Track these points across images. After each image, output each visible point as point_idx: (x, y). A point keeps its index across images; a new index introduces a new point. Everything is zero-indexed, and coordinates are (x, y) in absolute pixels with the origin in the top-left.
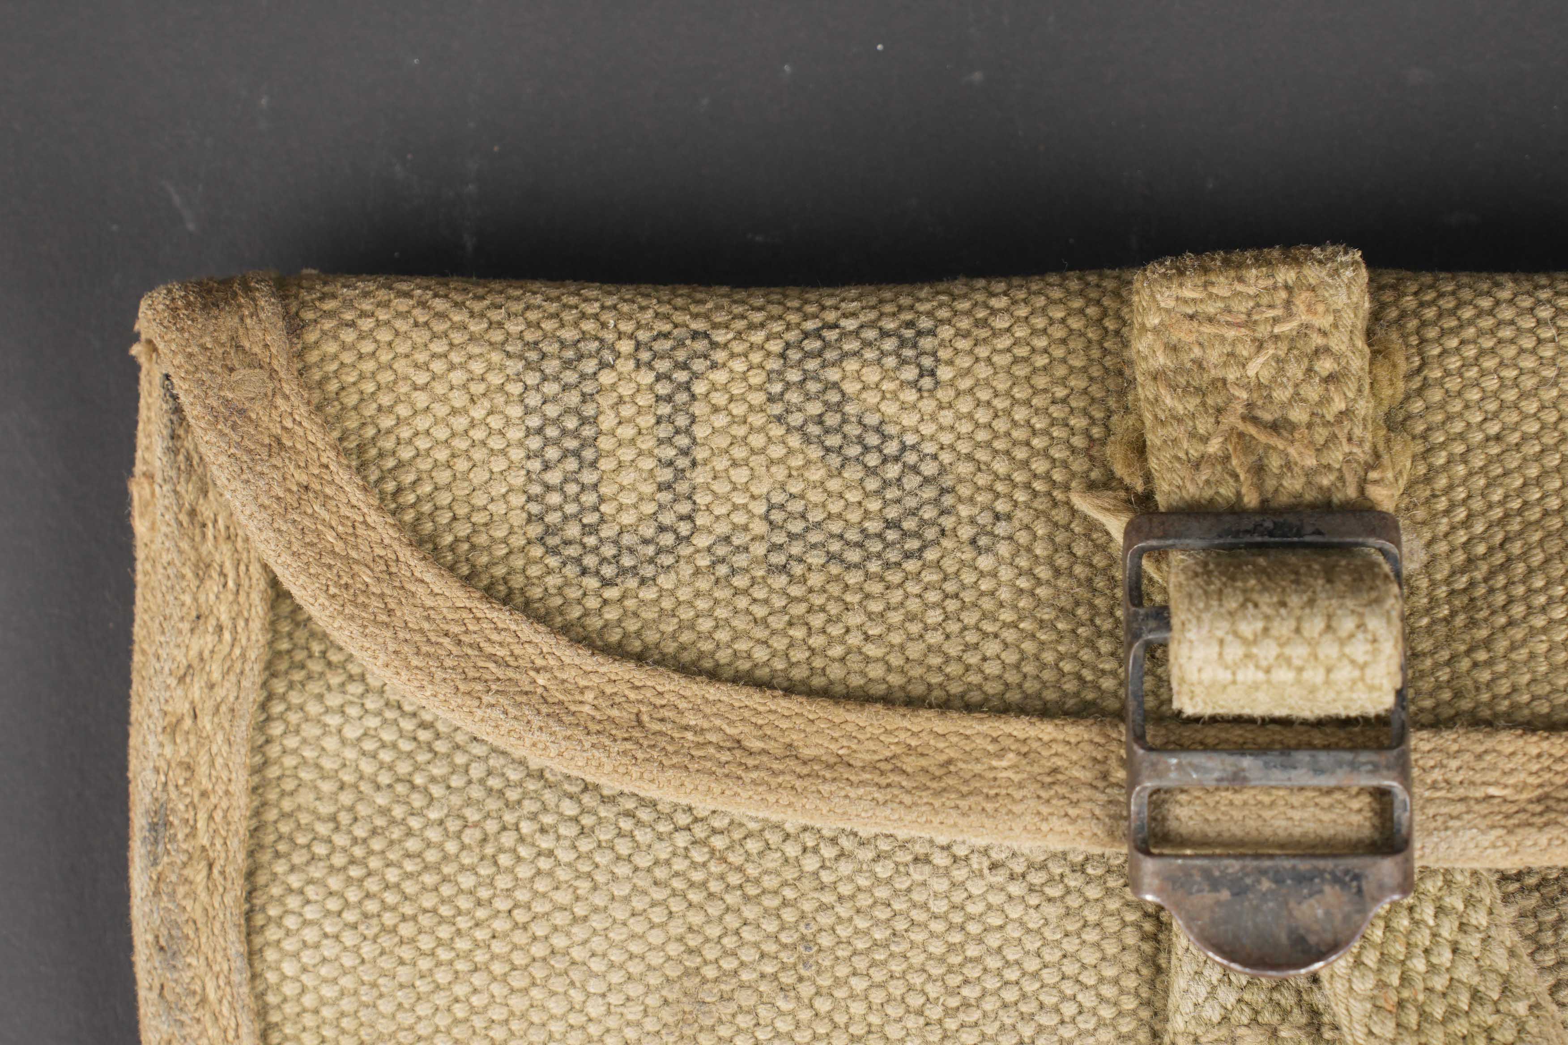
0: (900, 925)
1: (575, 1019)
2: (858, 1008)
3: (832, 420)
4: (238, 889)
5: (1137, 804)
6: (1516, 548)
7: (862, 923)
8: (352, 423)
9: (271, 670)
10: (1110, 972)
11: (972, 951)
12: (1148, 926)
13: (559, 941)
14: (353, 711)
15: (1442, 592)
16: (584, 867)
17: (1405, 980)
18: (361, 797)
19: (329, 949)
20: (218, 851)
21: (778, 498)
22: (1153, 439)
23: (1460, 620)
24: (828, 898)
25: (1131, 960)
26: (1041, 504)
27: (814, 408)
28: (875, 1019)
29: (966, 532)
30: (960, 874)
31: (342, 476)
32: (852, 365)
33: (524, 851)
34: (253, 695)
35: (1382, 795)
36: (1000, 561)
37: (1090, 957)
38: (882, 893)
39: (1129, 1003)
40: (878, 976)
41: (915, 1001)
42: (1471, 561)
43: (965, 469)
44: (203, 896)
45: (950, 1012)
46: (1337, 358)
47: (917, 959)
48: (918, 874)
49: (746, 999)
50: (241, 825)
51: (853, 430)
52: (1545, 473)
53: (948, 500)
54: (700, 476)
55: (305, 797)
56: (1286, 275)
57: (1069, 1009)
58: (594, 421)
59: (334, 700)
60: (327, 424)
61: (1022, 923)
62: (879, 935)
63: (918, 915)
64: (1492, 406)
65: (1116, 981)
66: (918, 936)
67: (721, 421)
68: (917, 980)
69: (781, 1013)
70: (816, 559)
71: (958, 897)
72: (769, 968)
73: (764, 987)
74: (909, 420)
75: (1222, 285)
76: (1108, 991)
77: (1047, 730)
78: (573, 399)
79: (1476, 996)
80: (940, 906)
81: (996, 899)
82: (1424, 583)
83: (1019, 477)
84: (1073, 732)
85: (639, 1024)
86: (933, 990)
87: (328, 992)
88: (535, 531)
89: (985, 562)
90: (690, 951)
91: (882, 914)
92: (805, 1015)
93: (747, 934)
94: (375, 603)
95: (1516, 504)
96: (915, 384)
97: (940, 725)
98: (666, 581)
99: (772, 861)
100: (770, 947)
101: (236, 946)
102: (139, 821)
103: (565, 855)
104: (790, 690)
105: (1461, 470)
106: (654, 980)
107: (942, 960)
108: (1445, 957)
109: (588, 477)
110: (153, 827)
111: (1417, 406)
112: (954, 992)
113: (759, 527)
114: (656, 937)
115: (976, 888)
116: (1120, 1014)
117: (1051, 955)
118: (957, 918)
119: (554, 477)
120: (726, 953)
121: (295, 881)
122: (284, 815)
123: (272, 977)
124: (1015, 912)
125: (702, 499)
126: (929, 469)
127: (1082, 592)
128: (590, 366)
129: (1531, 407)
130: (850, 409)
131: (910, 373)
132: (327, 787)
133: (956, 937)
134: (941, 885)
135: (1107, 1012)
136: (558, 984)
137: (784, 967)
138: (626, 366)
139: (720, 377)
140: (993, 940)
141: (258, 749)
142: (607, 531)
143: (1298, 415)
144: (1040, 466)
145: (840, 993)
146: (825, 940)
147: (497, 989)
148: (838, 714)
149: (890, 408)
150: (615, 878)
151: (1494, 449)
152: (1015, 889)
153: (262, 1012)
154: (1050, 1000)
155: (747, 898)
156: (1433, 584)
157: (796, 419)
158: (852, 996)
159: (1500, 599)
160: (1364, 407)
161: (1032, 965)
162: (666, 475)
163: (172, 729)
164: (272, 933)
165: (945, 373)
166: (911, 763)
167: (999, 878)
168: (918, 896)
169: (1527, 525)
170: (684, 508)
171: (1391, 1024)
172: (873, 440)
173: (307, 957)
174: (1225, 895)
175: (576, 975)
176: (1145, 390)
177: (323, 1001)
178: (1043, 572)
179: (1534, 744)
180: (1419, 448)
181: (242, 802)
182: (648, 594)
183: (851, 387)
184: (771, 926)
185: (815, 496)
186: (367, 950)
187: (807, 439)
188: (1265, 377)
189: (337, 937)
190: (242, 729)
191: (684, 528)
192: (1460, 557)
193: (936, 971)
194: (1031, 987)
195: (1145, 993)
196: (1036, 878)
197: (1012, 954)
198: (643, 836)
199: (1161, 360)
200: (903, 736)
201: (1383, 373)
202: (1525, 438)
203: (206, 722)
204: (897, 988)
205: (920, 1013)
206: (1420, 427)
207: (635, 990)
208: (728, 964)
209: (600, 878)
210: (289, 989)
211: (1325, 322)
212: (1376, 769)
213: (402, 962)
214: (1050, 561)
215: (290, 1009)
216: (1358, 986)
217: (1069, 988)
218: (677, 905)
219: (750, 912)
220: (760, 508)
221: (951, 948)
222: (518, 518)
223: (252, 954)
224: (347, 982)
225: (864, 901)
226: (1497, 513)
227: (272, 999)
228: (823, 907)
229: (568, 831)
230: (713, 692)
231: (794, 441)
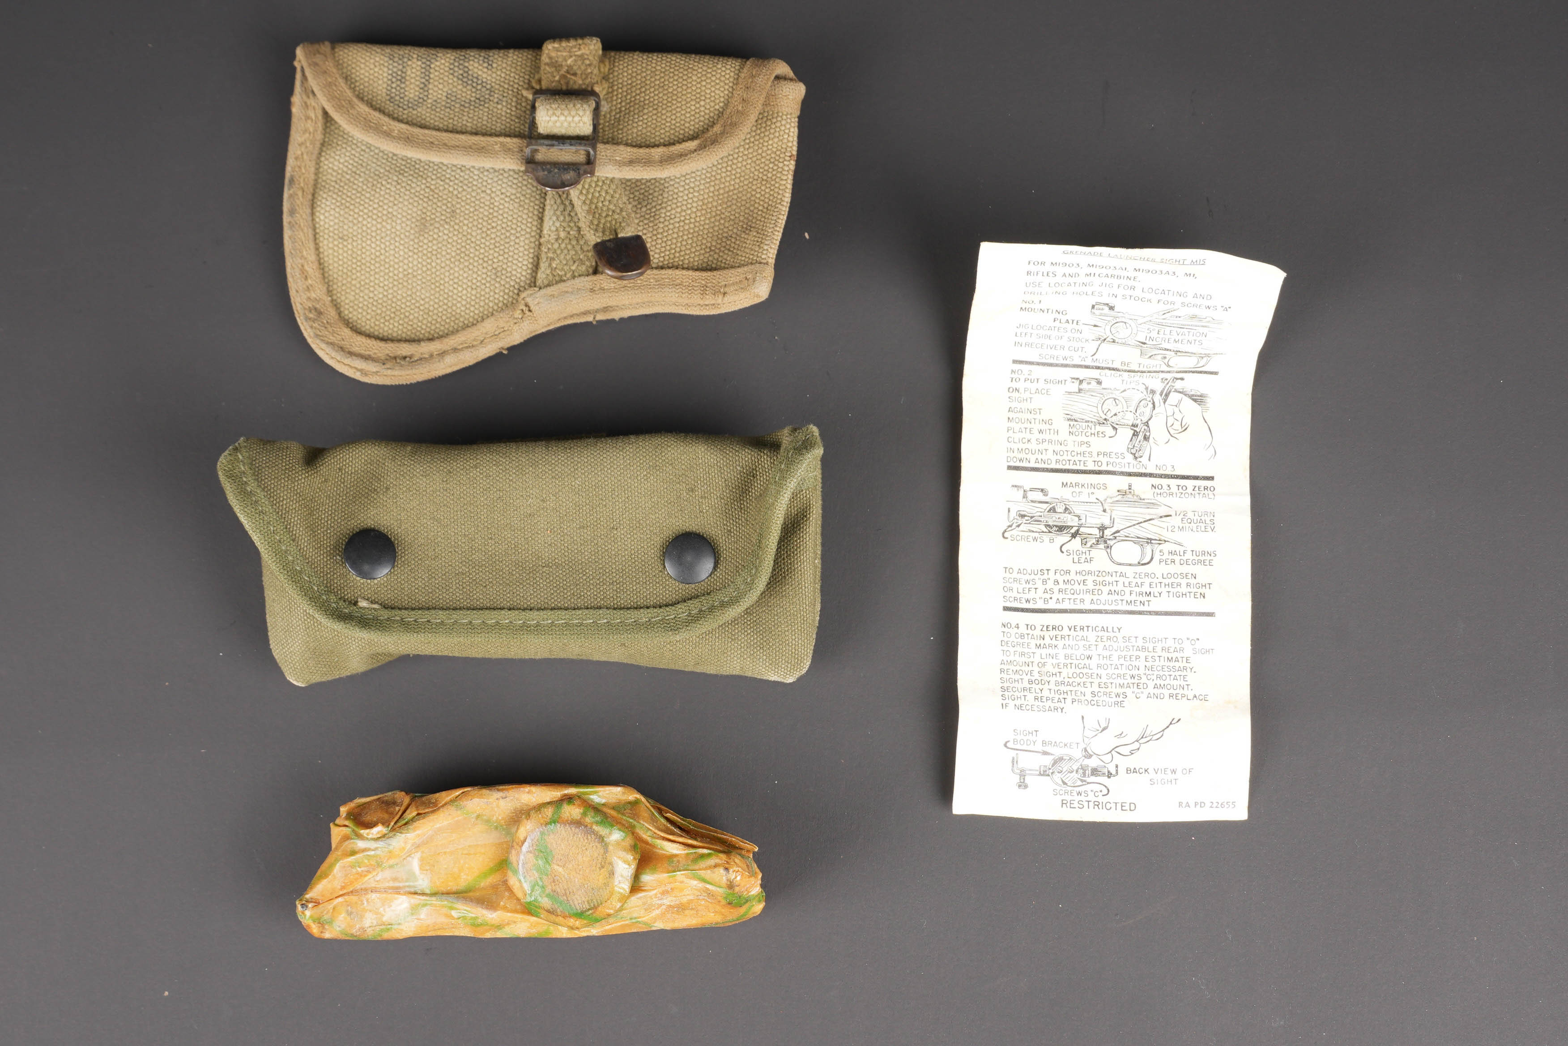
0: (477, 208)
1: (393, 230)
2: (465, 228)
3: (465, 75)
4: (310, 197)
5: (528, 151)
6: (632, 109)
7: (467, 207)
8: (345, 71)
9: (323, 145)
10: (529, 220)
11: (495, 214)
12: (541, 210)
13: (390, 210)
14: (342, 156)
15: (613, 118)
16: (398, 192)
17: (596, 207)
18: (343, 176)
19: (332, 212)
20: (306, 189)
21: (449, 92)
22: (543, 78)
23: (616, 124)
24: (459, 201)
25: (536, 218)
26: (515, 94)
27: (461, 72)
28: (469, 231)
29: (496, 100)
30: (493, 195)
31: (340, 80)
32: (471, 63)
33: (383, 188)
34: (316, 152)
35: (588, 154)
36: (503, 106)
37: (525, 216)
38: (473, 199)
39: (534, 228)
40: (471, 220)
41: (480, 226)
42: (621, 112)
43: (497, 87)
44: (301, 199)
45: (488, 229)
46: (590, 60)
47: (481, 216)
48: (483, 195)
49: (437, 225)
50: (312, 182)
51: (470, 77)
52: (641, 92)
53: (492, 94)
54: (431, 86)
55: (329, 176)
56: (580, 41)
57: (519, 229)
58: (405, 73)
59: (338, 153)
60: (338, 69)
61: (508, 208)
62: (472, 210)
63: (482, 205)
64: (629, 77)
65: (531, 223)
66: (481, 210)
67: (437, 74)
68: (480, 221)
69: (446, 229)
70: (457, 106)
71: (492, 201)
72: (443, 218)
73: (441, 222)
74: (484, 76)
75: (564, 44)
76: (529, 225)
77: (508, 140)
78: (400, 67)
79: (613, 211)
80: (488, 203)
81: (502, 202)
82: (608, 116)
83: (510, 88)
84: (515, 140)
85: (409, 231)
86: (484, 224)
87: (332, 223)
88: (388, 98)
89: (499, 106)
90: (423, 213)
91: (473, 205)
92: (451, 229)
93: (438, 209)
94: (345, 109)
95: (633, 99)
96: (487, 68)
97: (482, 138)
98: (419, 110)
99: (446, 192)
100: (444, 213)
101: (309, 211)
102: (287, 181)
103: (393, 189)
104: (447, 131)
105: (620, 91)
106: (414, 220)
107: (487, 216)
108: (607, 203)
109: (403, 86)
110: (290, 181)
111: (611, 76)
112: (490, 224)
113: (444, 98)
114: (415, 210)
115: (497, 199)
116: (532, 231)
117: (515, 216)
118: (492, 206)
119: (394, 85)
120: (432, 214)
121: (325, 196)
122: (323, 181)
123: (317, 220)
124: (506, 205)
125: (431, 91)
126: (488, 87)
127: (523, 114)
128: (405, 60)
129: (639, 77)
130: (470, 72)
131: (486, 65)
132: (334, 174)
133: (491, 211)
134: (488, 198)
135: (528, 230)
136: (389, 221)
137: (447, 218)
138: (415, 60)
139: (438, 63)
140: (501, 212)
141: (317, 164)
142: (406, 98)
143: (579, 72)
144: (516, 86)
145: (461, 224)
146: (458, 211)
147: (374, 222)
148: (457, 136)
149: (480, 73)
150: (405, 194)
151: (629, 87)
152: (507, 199)
153: (314, 229)
154: (514, 226)
155: (439, 201)
156: (611, 116)
157: (456, 74)
158: (464, 225)
159: (626, 120)
160: (596, 71)
161: (510, 218)
162: (422, 86)
163: (296, 158)
164: (318, 209)
165: (494, 65)
166: (474, 147)
167: (503, 196)
168: (482, 200)
169: (635, 104)
170: (426, 93)
171: (591, 217)
172: (475, 80)
173: (327, 214)
174: (546, 173)
175: (394, 219)
176: (543, 67)
177: (330, 226)
178: (514, 109)
179: (629, 149)
180: (611, 85)
181: (313, 177)
182: (415, 112)
183: (471, 68)
184: (444, 207)
185: (459, 92)
186: (342, 212)
187: (458, 79)
188: (572, 64)
189: (334, 209)
190: (314, 157)
191: (425, 98)
192: (618, 110)
193: (486, 219)
194: (509, 224)
195: (539, 226)
196: (513, 197)
197: (505, 215)
198: (414, 185)
199: (547, 60)
200: (473, 141)
201: (602, 66)
202: (637, 84)
203: (305, 157)
204: (475, 223)
205: (481, 229)
206: (611, 81)
207: (409, 223)
208: (433, 216)
209: (401, 195)
210: (322, 223)
211: (588, 52)
212: (585, 145)
213: (350, 215)
214: (516, 107)
215: (322, 228)
216: (583, 208)
217: (519, 224)
218: (421, 202)
219: (439, 204)
220: (445, 94)
221: (490, 214)
222: (384, 95)
223: (313, 214)
224: (336, 221)
225: (468, 201)
226: (628, 101)
227: (317, 226)
228: (458, 203)
229: (394, 183)
230: (426, 131)
231: (455, 79)
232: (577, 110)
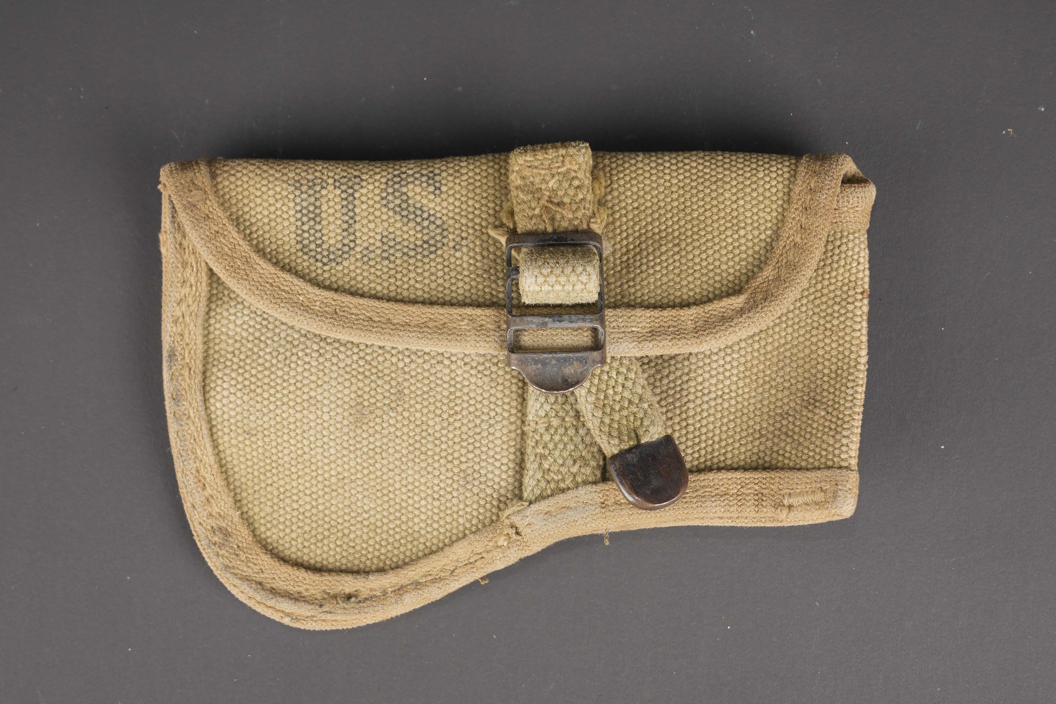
0: (433, 385)
1: (319, 421)
2: (418, 415)
3: (404, 206)
4: (200, 378)
5: (509, 335)
6: (643, 246)
7: (419, 385)
8: (234, 209)
9: (210, 300)
10: (507, 400)
11: (458, 394)
12: (520, 384)
13: (313, 394)
14: (239, 315)
15: (618, 262)
16: (321, 367)
17: (606, 397)
18: (243, 345)
19: (232, 398)
20: (192, 364)
21: (385, 233)
22: (516, 210)
23: (624, 271)
24: (407, 376)
25: (514, 396)
26: (478, 234)
27: (398, 202)
28: (424, 419)
29: (452, 244)
30: (453, 367)
31: (230, 228)
32: (411, 186)
33: (300, 362)
34: (203, 309)
35: (595, 330)
36: (463, 254)
37: (500, 395)
38: (426, 374)
39: (514, 411)
40: (425, 403)
41: (438, 412)
42: (628, 251)
43: (451, 222)
44: (188, 380)
45: (450, 416)
46: (580, 180)
47: (439, 397)
48: (439, 367)
49: (379, 412)
50: (200, 356)
51: (411, 209)
52: (653, 220)
53: (445, 233)
54: (357, 226)
55: (223, 345)
56: (562, 151)
57: (492, 414)
58: (320, 207)
59: (232, 311)
60: (225, 210)
61: (475, 384)
62: (425, 389)
63: (439, 382)
64: (635, 197)
65: (509, 404)
66: (439, 389)
67: (364, 206)
68: (439, 404)
69: (391, 417)
70: (399, 255)
71: (453, 375)
72: (387, 402)
73: (385, 408)
74: (432, 205)
75: (540, 156)
76: (506, 407)
77: (479, 311)
78: (312, 200)
79: (630, 402)
80: (446, 379)
81: (466, 376)
82: (612, 259)
83: (470, 224)
84: (488, 312)
85: (341, 422)
86: (444, 408)
87: (233, 413)
88: (299, 246)
89: (458, 254)
90: (359, 396)
91: (426, 382)
92: (400, 418)
93: (379, 390)
95: (643, 231)
96: (433, 193)
97: (441, 310)
98: (346, 263)
99: (387, 364)
100: (387, 394)
101: (200, 398)
102: (165, 354)
103: (314, 363)
104: (389, 300)
105: (624, 219)
106: (346, 407)
107: (448, 397)
108: (620, 389)
109: (318, 227)
110: (170, 356)
111: (609, 197)
112: (451, 409)
113: (379, 244)
114: (347, 392)
115: (459, 372)
116: (511, 415)
117: (486, 395)
118: (453, 382)
119: (306, 228)
120: (371, 397)
121: (220, 374)
122: (216, 352)
123: (213, 408)
124: (473, 380)
125: (358, 234)
126: (439, 222)
127: (492, 264)
128: (318, 188)
129: (648, 197)
130: (410, 202)
131: (431, 189)
132: (230, 341)
133: (452, 389)
134: (447, 371)
135: (506, 414)
136: (312, 409)
137: (392, 401)
138: (331, 188)
139: (364, 191)
140: (466, 390)
141: (205, 328)
142: (325, 246)
143: (566, 200)
144: (477, 220)
145: (412, 410)
146: (406, 391)
147: (291, 411)
148: (406, 308)
149: (425, 201)
150: (332, 371)
151: (636, 212)
152: (473, 372)
153: (210, 421)
154: (486, 410)
155: (379, 377)
156: (615, 259)
157: (391, 206)
158: (416, 411)
159: (638, 264)
160: (589, 197)
161: (479, 398)
162: (345, 226)
163: (176, 322)
164: (212, 393)
165: (444, 189)
166: (431, 324)
167: (467, 368)
168: (439, 375)
169: (647, 238)
170: (352, 237)
171: (601, 412)
172: (419, 212)
173: (225, 401)
175: (319, 405)
176: (514, 193)
177: (231, 417)
178: (479, 257)
179: (648, 313)
180: (610, 212)
181: (200, 347)
182: (340, 268)
183: (411, 194)
184: (387, 387)
185: (398, 233)
186: (246, 398)
187: (395, 213)
188: (555, 187)
189: (235, 394)
190: (200, 321)
191: (352, 245)
192: (624, 250)
193: (446, 401)
194: (479, 406)
195: (519, 407)
196: (481, 368)
197: (472, 395)
198: (342, 356)
199: (519, 182)
200: (428, 315)
201: (597, 186)
202: (646, 208)
203: (187, 319)
204: (432, 408)
205: (440, 416)
206: (610, 205)
207: (339, 410)
208: (372, 401)
209: (327, 371)
210: (219, 413)
211: (576, 167)
212: (591, 321)
213: (258, 402)
214: (481, 254)
215: (219, 420)
216: (589, 399)
217: (492, 406)
218: (354, 380)
219: (380, 382)
220: (379, 237)
221: (451, 393)
222: (293, 242)
223: (205, 401)
224: (239, 409)
225: (420, 377)
226: (637, 234)
227: (213, 416)
228: (405, 380)
229: (315, 355)
230: (361, 301)
231: (391, 213)
232: (578, 276)
